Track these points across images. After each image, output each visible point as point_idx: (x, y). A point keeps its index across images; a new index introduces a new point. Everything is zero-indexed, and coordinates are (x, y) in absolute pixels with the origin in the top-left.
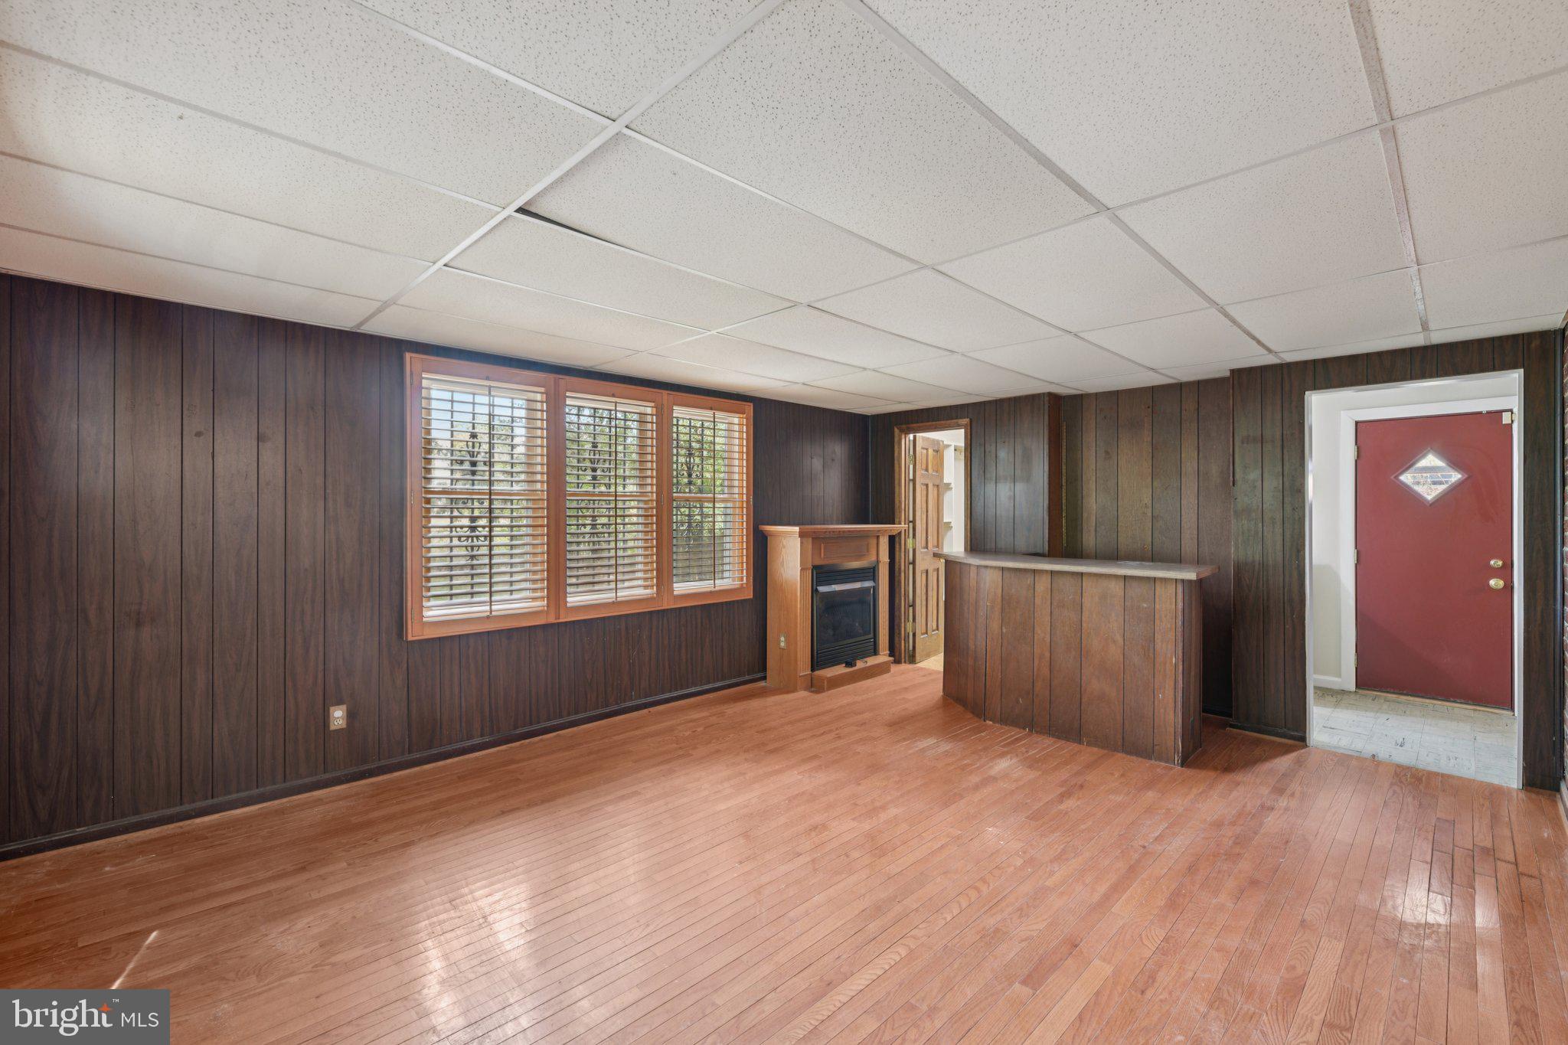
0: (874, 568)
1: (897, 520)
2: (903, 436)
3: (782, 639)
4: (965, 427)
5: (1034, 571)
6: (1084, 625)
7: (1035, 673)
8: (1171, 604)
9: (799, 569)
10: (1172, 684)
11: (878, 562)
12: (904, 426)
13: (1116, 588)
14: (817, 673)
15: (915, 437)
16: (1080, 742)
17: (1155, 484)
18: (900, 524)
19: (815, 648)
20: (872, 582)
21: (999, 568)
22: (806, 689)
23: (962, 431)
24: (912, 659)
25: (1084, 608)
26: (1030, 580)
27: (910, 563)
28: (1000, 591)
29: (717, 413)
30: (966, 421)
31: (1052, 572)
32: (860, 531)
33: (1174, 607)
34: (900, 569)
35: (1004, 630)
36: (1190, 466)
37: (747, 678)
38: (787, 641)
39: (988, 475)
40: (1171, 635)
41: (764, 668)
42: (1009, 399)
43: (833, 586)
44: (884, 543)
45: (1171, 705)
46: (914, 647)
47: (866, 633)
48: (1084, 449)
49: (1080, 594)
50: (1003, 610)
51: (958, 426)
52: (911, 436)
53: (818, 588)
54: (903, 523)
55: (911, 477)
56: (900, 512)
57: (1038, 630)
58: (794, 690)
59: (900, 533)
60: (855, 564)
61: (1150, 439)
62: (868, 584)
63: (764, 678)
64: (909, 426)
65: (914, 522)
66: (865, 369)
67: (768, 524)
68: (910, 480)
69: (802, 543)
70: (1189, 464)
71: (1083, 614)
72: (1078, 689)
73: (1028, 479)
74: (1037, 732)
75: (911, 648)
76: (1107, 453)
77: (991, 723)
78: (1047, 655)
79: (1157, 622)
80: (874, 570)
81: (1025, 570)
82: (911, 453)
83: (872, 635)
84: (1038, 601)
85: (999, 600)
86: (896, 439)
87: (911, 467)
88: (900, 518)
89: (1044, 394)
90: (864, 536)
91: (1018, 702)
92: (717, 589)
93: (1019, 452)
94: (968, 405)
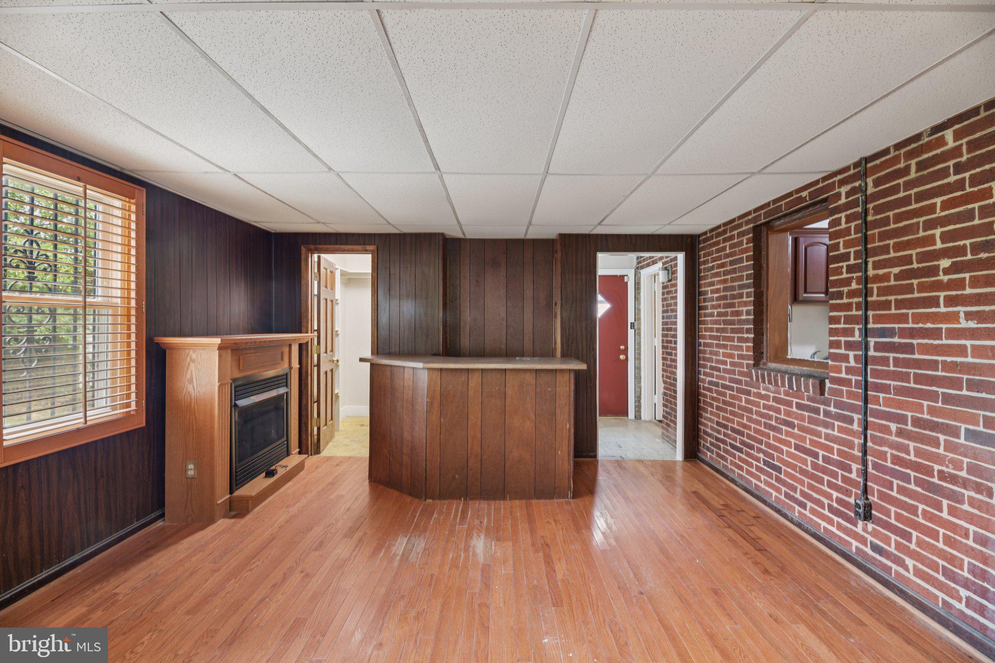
0: (287, 375)
1: (304, 329)
2: (310, 255)
3: (191, 466)
4: (372, 252)
6: (507, 409)
7: (469, 452)
8: (566, 386)
9: (217, 384)
10: (567, 443)
11: (291, 368)
12: (312, 247)
13: (530, 378)
14: (237, 493)
15: (319, 258)
16: (504, 499)
17: (508, 304)
18: (307, 332)
19: (234, 466)
20: (285, 387)
21: (437, 369)
22: (225, 517)
23: (370, 256)
24: (318, 451)
25: (507, 395)
26: (464, 378)
27: (315, 366)
28: (438, 389)
29: (88, 186)
30: (372, 248)
32: (276, 341)
33: (568, 388)
34: (307, 373)
35: (442, 420)
36: (529, 293)
37: (136, 524)
38: (198, 467)
39: (392, 293)
40: (566, 409)
41: (161, 504)
42: (411, 235)
43: (252, 398)
44: (295, 349)
45: (566, 458)
46: (319, 440)
47: (280, 438)
48: (462, 278)
49: (504, 385)
50: (441, 404)
51: (366, 251)
52: (316, 256)
53: (236, 402)
54: (310, 332)
55: (316, 292)
56: (307, 323)
57: (471, 417)
58: (211, 521)
59: (307, 343)
60: (271, 373)
61: (505, 274)
62: (282, 391)
63: (162, 516)
64: (317, 246)
65: (318, 331)
66: (330, 169)
67: (165, 336)
68: (315, 295)
69: (220, 356)
70: (528, 292)
71: (507, 400)
72: (503, 459)
73: (426, 298)
74: (470, 499)
75: (316, 440)
76: (477, 281)
77: (431, 501)
78: (479, 435)
79: (558, 400)
80: (287, 379)
81: (461, 370)
82: (316, 270)
83: (285, 438)
84: (471, 393)
85: (438, 396)
86: (303, 257)
87: (316, 283)
88: (307, 327)
89: (439, 234)
90: (280, 344)
91: (454, 478)
92: (89, 423)
93: (419, 276)
94: (375, 235)
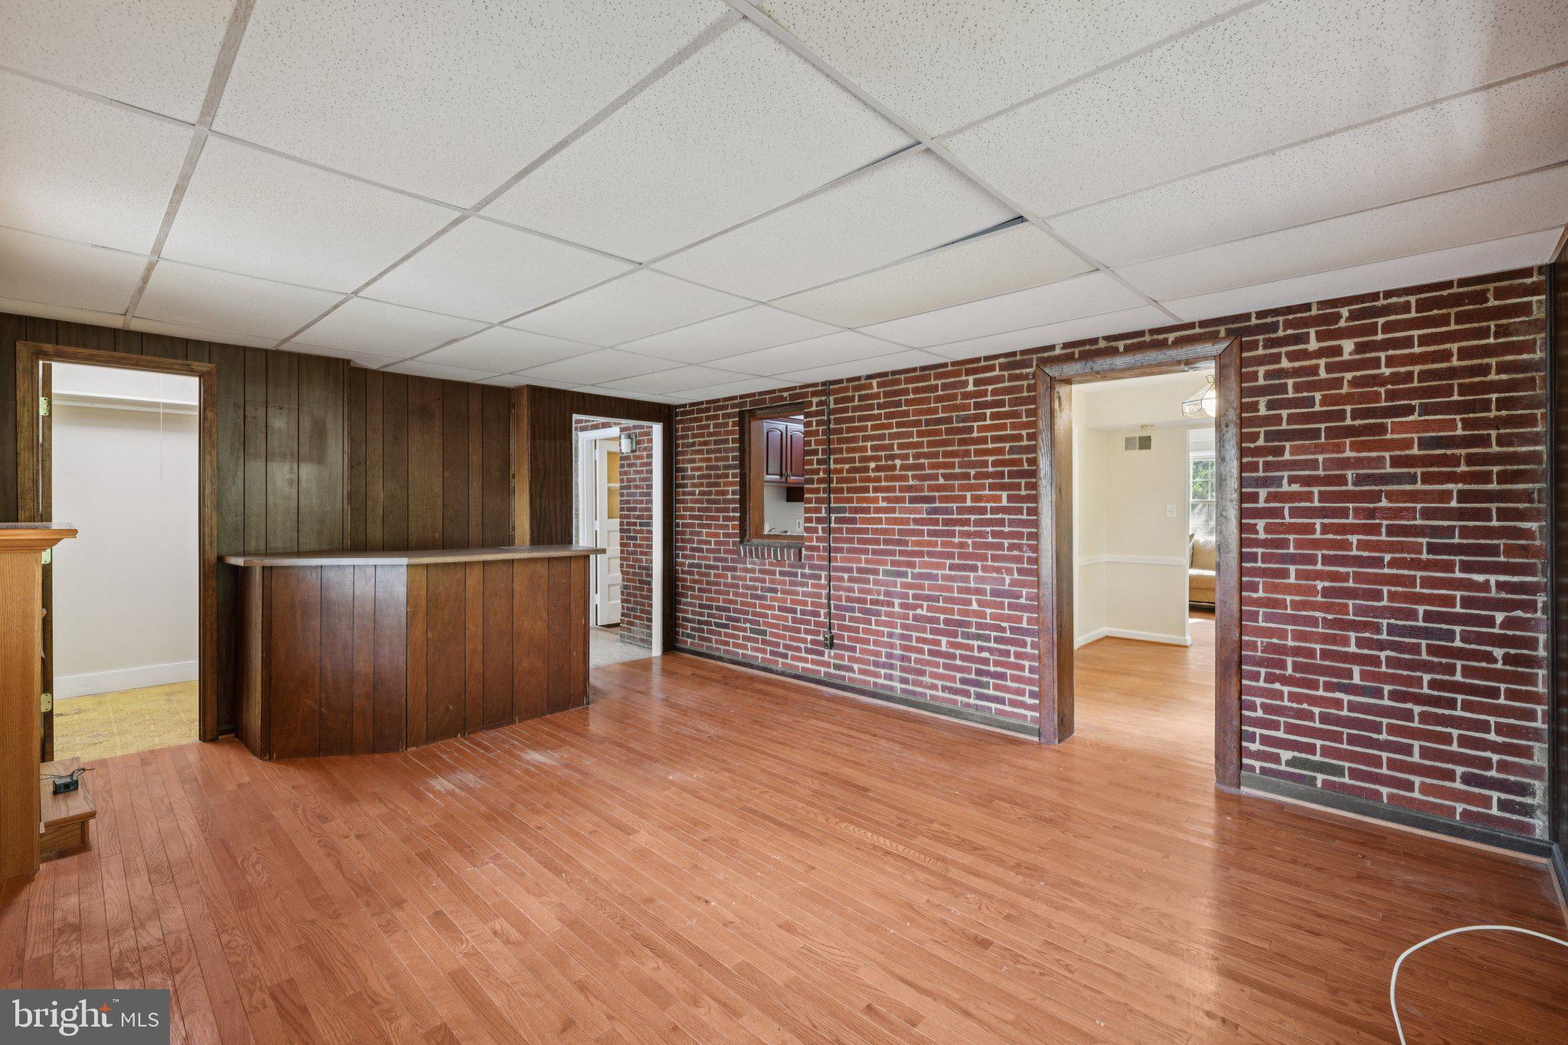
4: (201, 375)
5: (465, 564)
6: (515, 609)
7: (467, 671)
10: (582, 641)
12: (48, 348)
17: (446, 474)
21: (422, 565)
23: (194, 380)
25: (515, 593)
26: (459, 574)
28: (423, 592)
30: (205, 367)
31: (484, 563)
33: (583, 577)
35: (430, 635)
36: (476, 460)
40: (582, 602)
45: (582, 658)
49: (511, 580)
50: (428, 613)
57: (469, 625)
61: (440, 430)
64: (61, 347)
71: (514, 598)
72: (510, 673)
73: (320, 459)
74: (471, 733)
78: (479, 648)
79: (573, 593)
81: (455, 564)
84: (469, 594)
85: (424, 603)
89: (343, 360)
91: (447, 709)
93: (306, 423)
94: (210, 344)
